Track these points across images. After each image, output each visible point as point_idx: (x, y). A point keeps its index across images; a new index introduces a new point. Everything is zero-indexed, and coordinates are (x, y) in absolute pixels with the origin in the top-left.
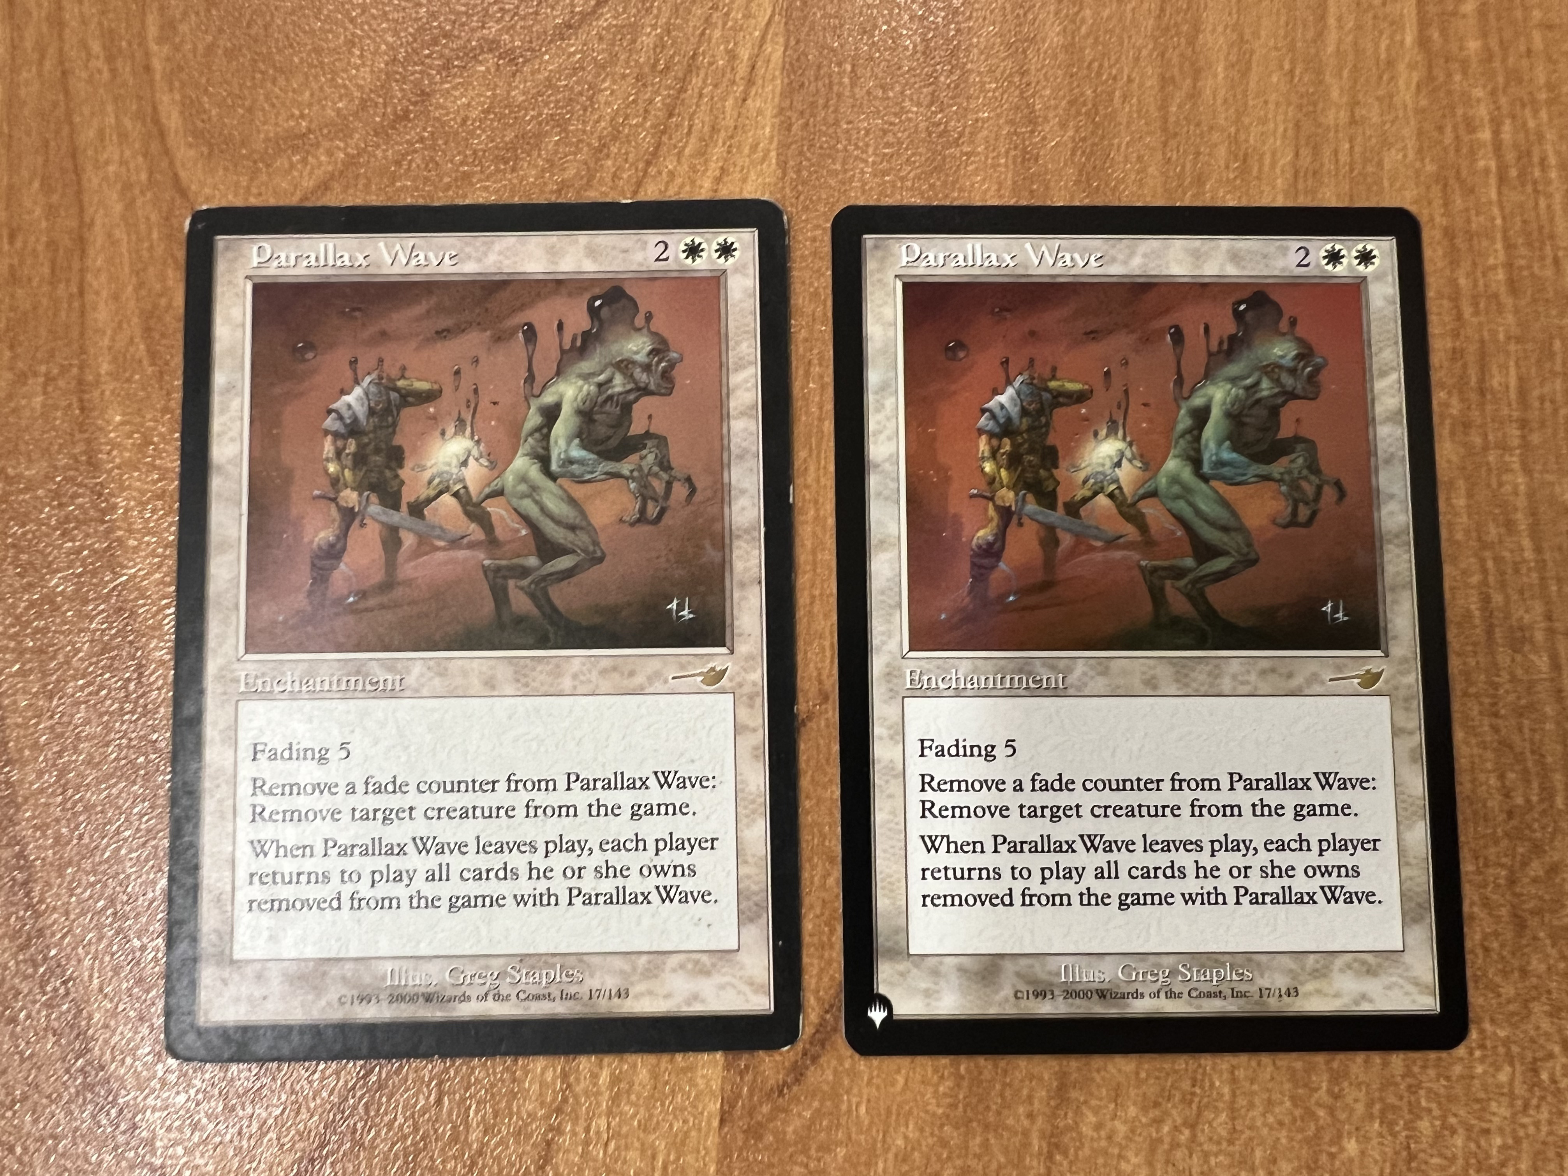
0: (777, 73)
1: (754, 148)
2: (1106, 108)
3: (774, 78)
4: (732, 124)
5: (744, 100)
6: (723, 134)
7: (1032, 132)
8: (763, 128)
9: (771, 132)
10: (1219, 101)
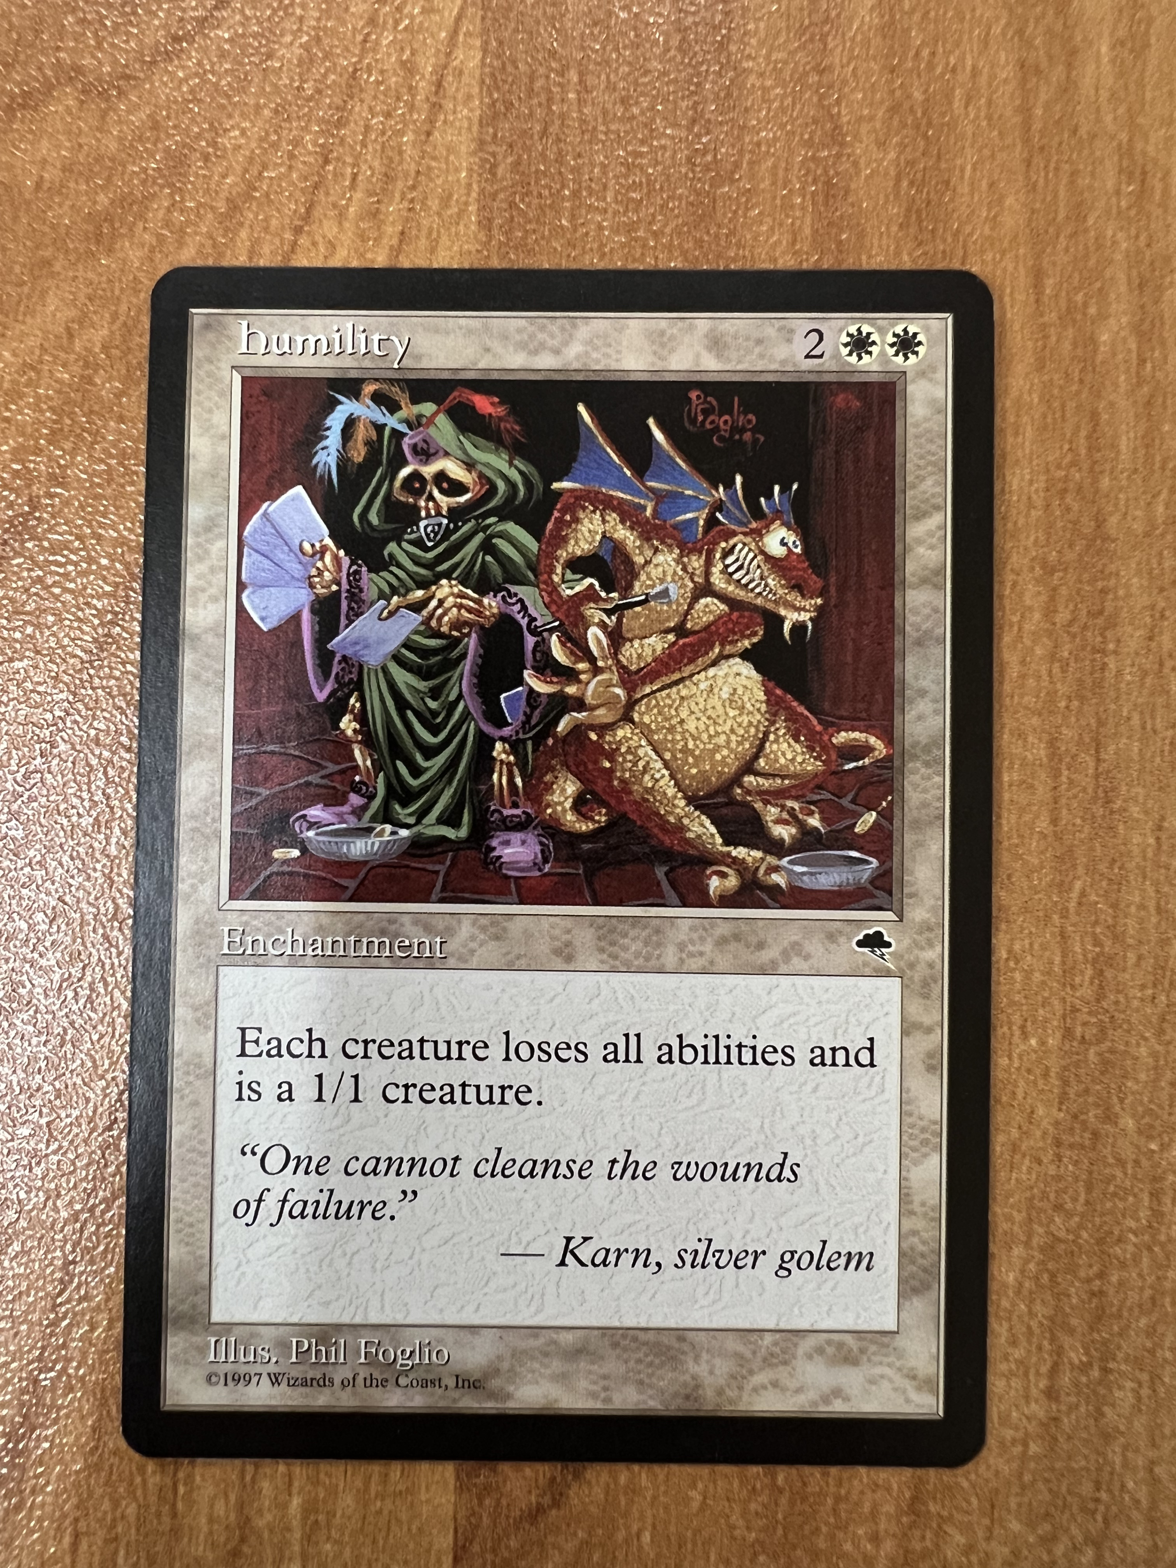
0: (476, 90)
1: (446, 201)
2: (943, 114)
3: (469, 97)
4: (413, 167)
5: (429, 134)
6: (400, 184)
7: (839, 156)
8: (457, 170)
9: (469, 176)
10: (1104, 94)
